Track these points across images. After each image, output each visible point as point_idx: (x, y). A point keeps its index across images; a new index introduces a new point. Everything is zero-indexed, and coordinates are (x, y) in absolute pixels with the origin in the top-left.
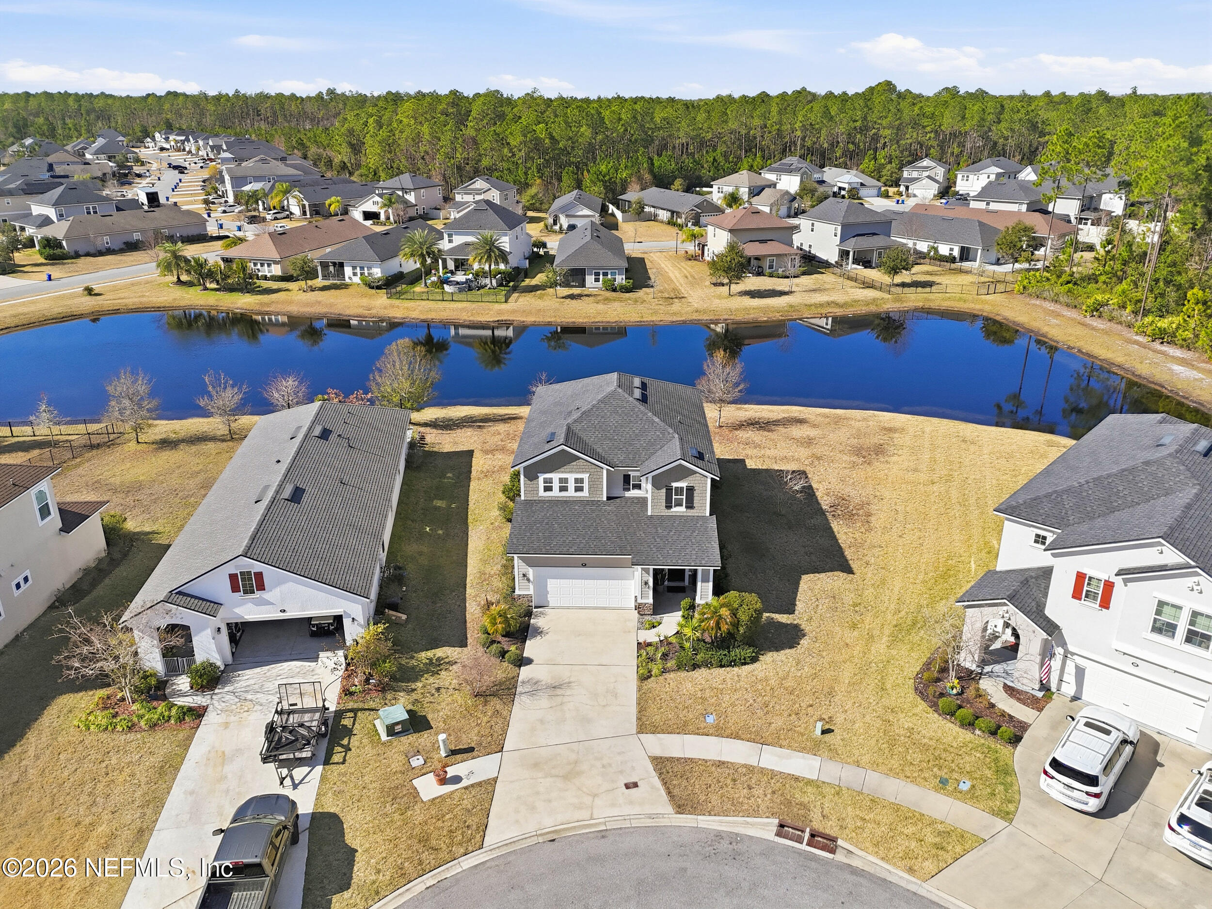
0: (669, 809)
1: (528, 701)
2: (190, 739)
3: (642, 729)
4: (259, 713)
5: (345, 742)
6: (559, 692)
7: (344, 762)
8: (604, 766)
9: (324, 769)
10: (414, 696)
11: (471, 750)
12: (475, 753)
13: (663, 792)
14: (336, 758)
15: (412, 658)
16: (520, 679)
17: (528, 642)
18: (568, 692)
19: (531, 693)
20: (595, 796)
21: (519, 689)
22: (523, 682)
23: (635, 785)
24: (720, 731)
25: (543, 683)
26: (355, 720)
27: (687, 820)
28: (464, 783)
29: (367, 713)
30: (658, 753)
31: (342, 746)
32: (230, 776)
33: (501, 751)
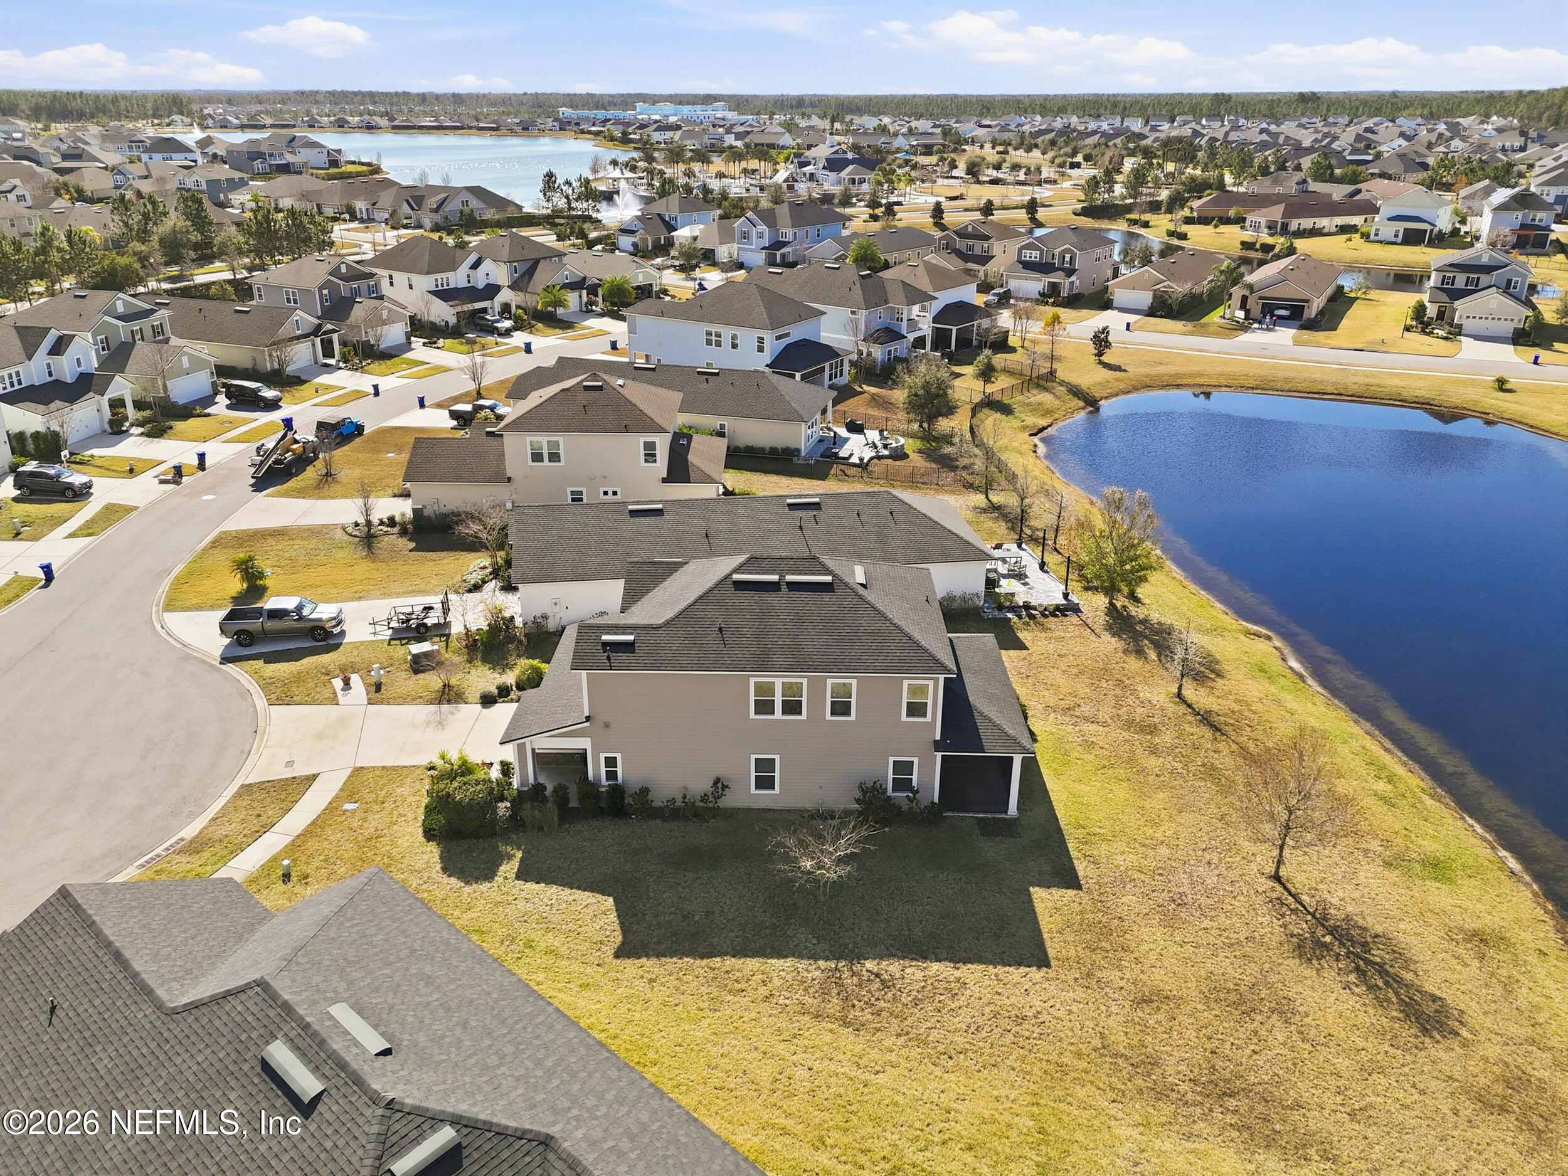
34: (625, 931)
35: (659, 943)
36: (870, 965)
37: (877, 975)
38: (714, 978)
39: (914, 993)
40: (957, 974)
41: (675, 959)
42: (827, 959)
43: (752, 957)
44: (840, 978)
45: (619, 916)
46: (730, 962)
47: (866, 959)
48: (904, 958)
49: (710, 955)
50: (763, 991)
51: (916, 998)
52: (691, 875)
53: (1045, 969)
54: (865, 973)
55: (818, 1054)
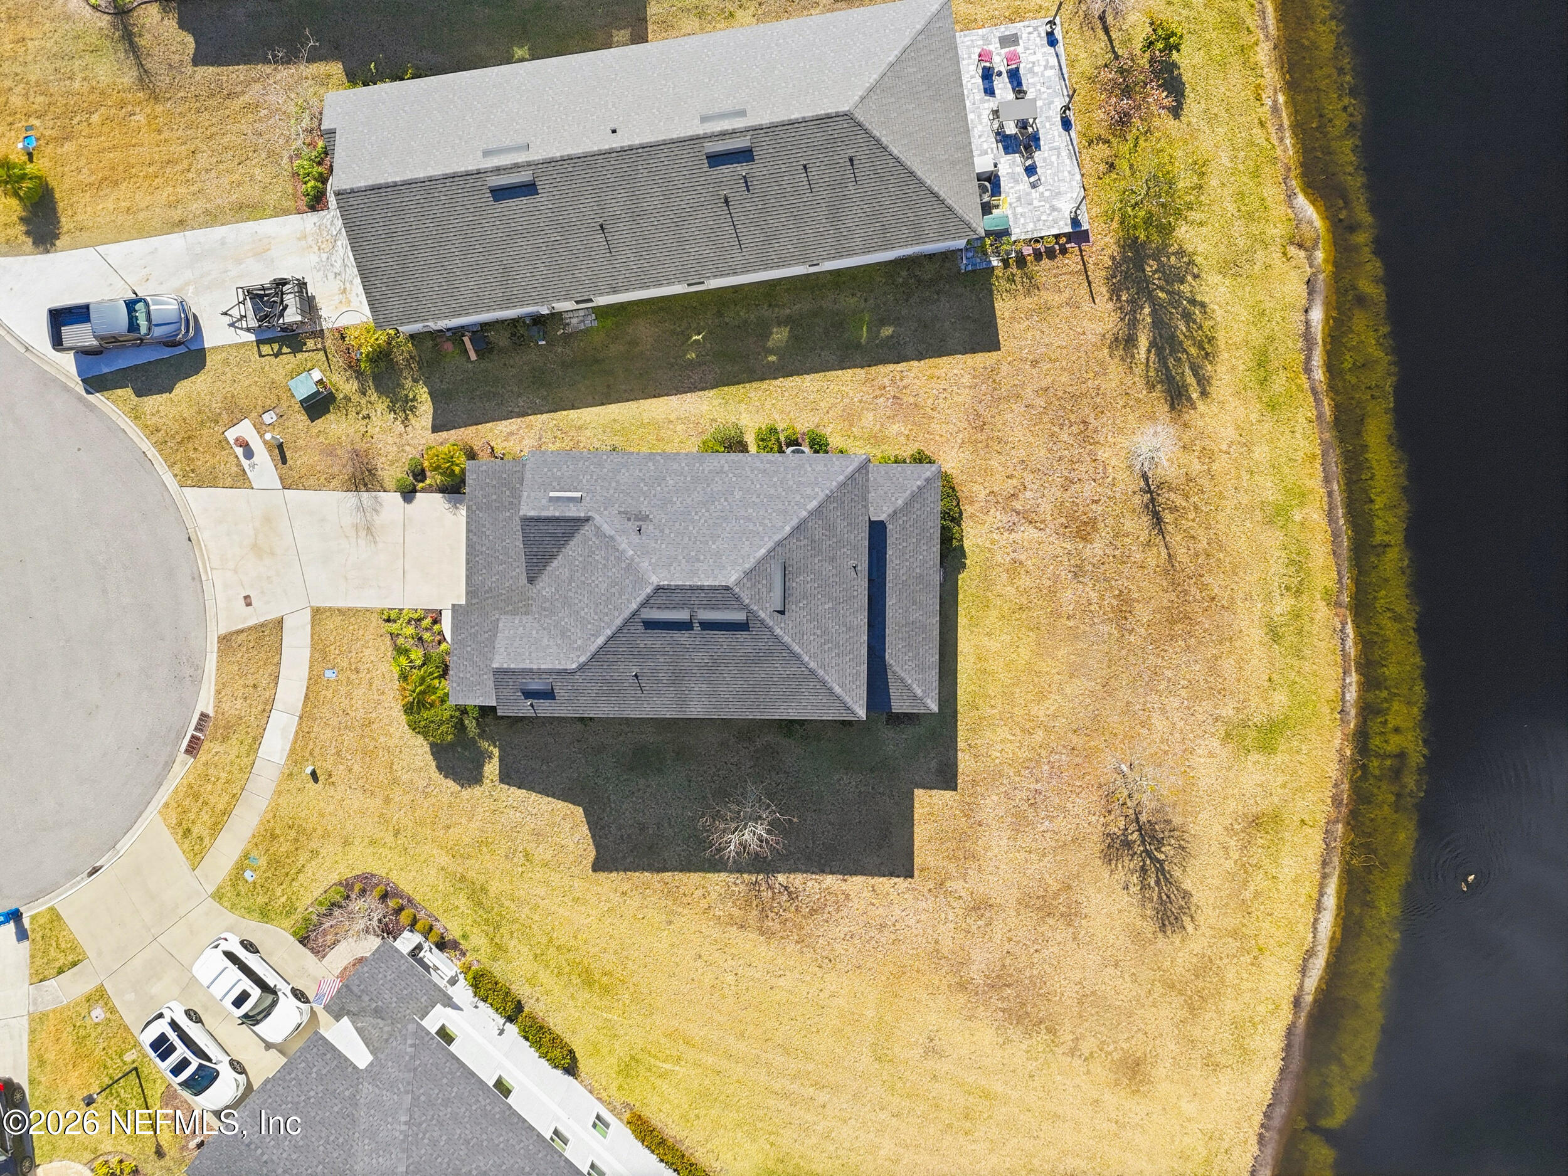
0: (223, 631)
1: (349, 505)
2: (286, 212)
3: (317, 612)
4: (318, 260)
5: (285, 350)
6: (363, 533)
7: (261, 356)
8: (268, 577)
9: (252, 342)
10: (356, 398)
11: (284, 460)
12: (280, 465)
13: (240, 627)
14: (266, 349)
15: (415, 381)
16: (382, 494)
17: (441, 495)
18: (362, 542)
19: (361, 508)
20: (236, 571)
21: (365, 495)
22: (376, 498)
23: (249, 604)
24: (314, 680)
25: (375, 517)
26: (313, 351)
27: (213, 645)
28: (245, 463)
29: (325, 359)
30: (287, 625)
31: (280, 349)
32: (243, 266)
33: (284, 488)
34: (597, 846)
35: (624, 858)
36: (781, 878)
37: (786, 888)
38: (668, 892)
39: (811, 904)
40: (844, 886)
41: (637, 874)
42: (750, 872)
43: (695, 871)
44: (759, 891)
45: (590, 829)
46: (678, 875)
47: (779, 872)
48: (806, 872)
49: (664, 869)
50: (704, 904)
51: (812, 909)
52: (642, 782)
53: (910, 879)
54: (777, 885)
55: (741, 962)
